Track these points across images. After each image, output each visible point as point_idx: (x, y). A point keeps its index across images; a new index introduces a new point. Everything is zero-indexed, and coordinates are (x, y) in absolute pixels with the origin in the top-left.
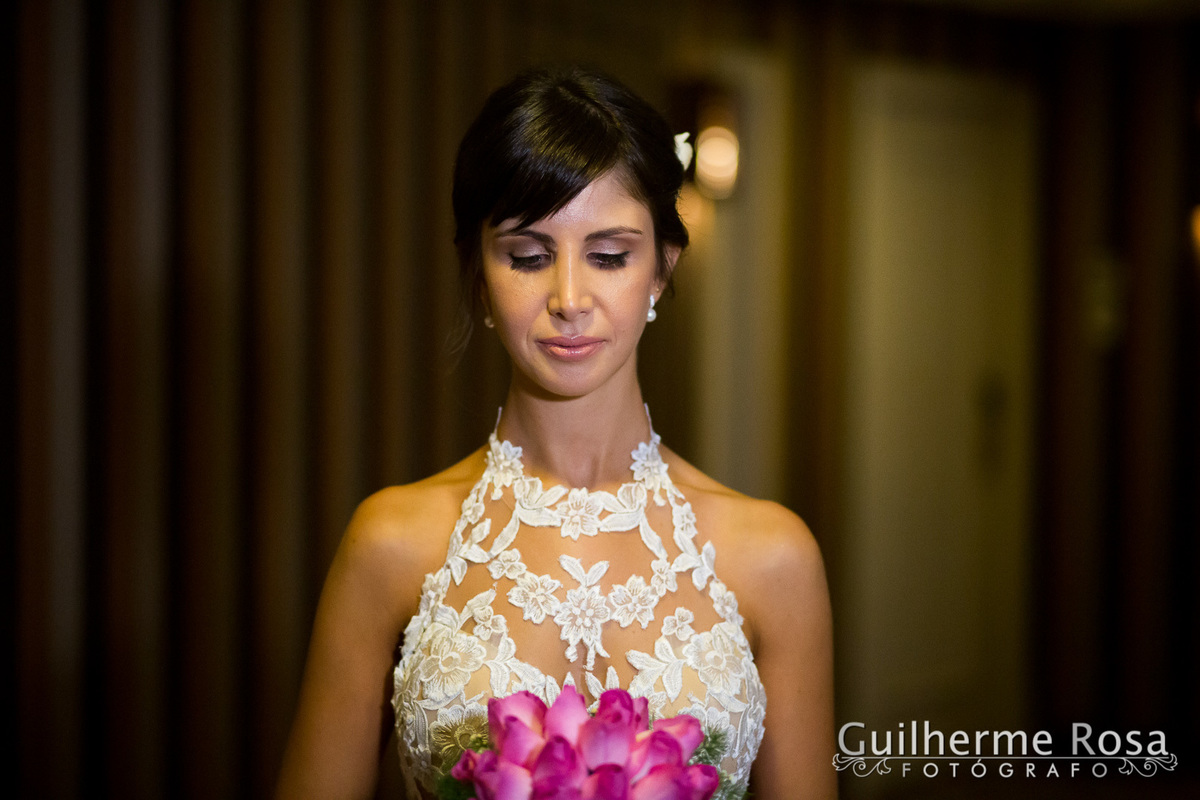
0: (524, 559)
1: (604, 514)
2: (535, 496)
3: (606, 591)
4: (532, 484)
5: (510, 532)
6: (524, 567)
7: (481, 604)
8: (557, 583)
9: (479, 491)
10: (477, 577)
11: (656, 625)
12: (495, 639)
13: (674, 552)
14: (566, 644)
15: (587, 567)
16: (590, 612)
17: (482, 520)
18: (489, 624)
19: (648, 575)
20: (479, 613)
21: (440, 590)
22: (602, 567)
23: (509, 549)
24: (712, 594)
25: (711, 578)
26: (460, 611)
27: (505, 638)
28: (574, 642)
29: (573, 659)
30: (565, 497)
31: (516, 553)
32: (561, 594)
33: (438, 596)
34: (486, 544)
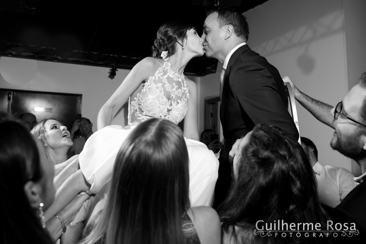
0: (168, 81)
1: (179, 78)
2: (171, 72)
3: (177, 90)
4: (171, 70)
5: (166, 76)
6: (167, 82)
7: (160, 85)
8: (171, 87)
9: (162, 68)
10: (160, 80)
11: (182, 97)
12: (161, 91)
13: (184, 87)
14: (171, 96)
15: (176, 86)
16: (174, 93)
17: (162, 72)
18: (160, 89)
19: (181, 89)
20: (159, 87)
21: (152, 80)
22: (177, 86)
23: (166, 78)
24: (187, 95)
25: (188, 92)
26: (156, 85)
27: (163, 91)
28: (172, 96)
29: (171, 98)
30: (174, 74)
31: (166, 79)
32: (172, 88)
33: (152, 81)
34: (162, 76)
